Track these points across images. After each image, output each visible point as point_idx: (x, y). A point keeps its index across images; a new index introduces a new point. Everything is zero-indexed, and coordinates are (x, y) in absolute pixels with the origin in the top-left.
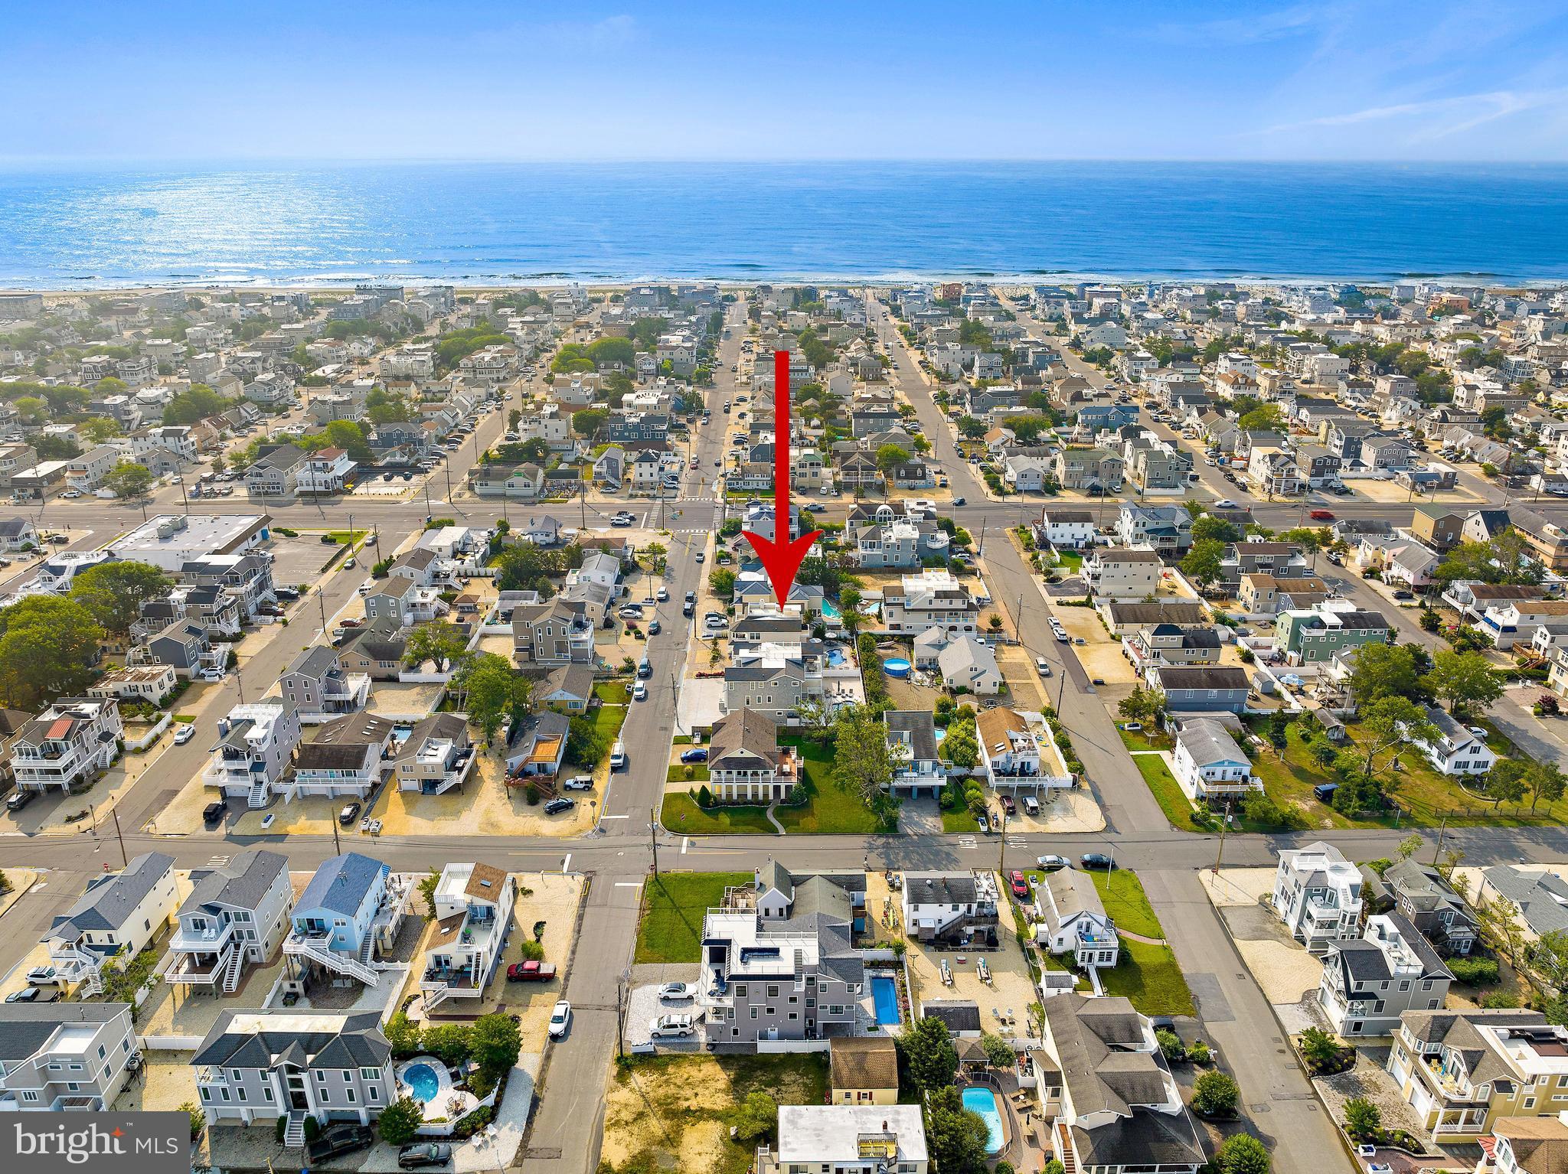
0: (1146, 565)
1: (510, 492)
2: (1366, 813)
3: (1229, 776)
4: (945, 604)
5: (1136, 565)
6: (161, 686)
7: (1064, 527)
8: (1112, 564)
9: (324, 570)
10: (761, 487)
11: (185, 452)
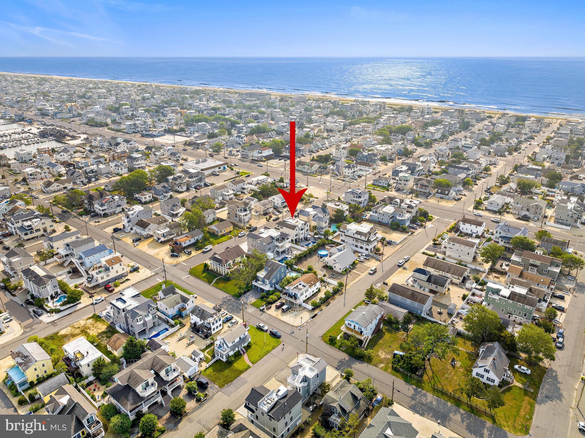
0: (467, 248)
1: (304, 170)
2: (401, 370)
3: (357, 329)
4: (358, 237)
5: (462, 246)
6: (145, 198)
7: (467, 225)
8: (452, 243)
9: (225, 181)
10: (384, 185)
11: (241, 142)
